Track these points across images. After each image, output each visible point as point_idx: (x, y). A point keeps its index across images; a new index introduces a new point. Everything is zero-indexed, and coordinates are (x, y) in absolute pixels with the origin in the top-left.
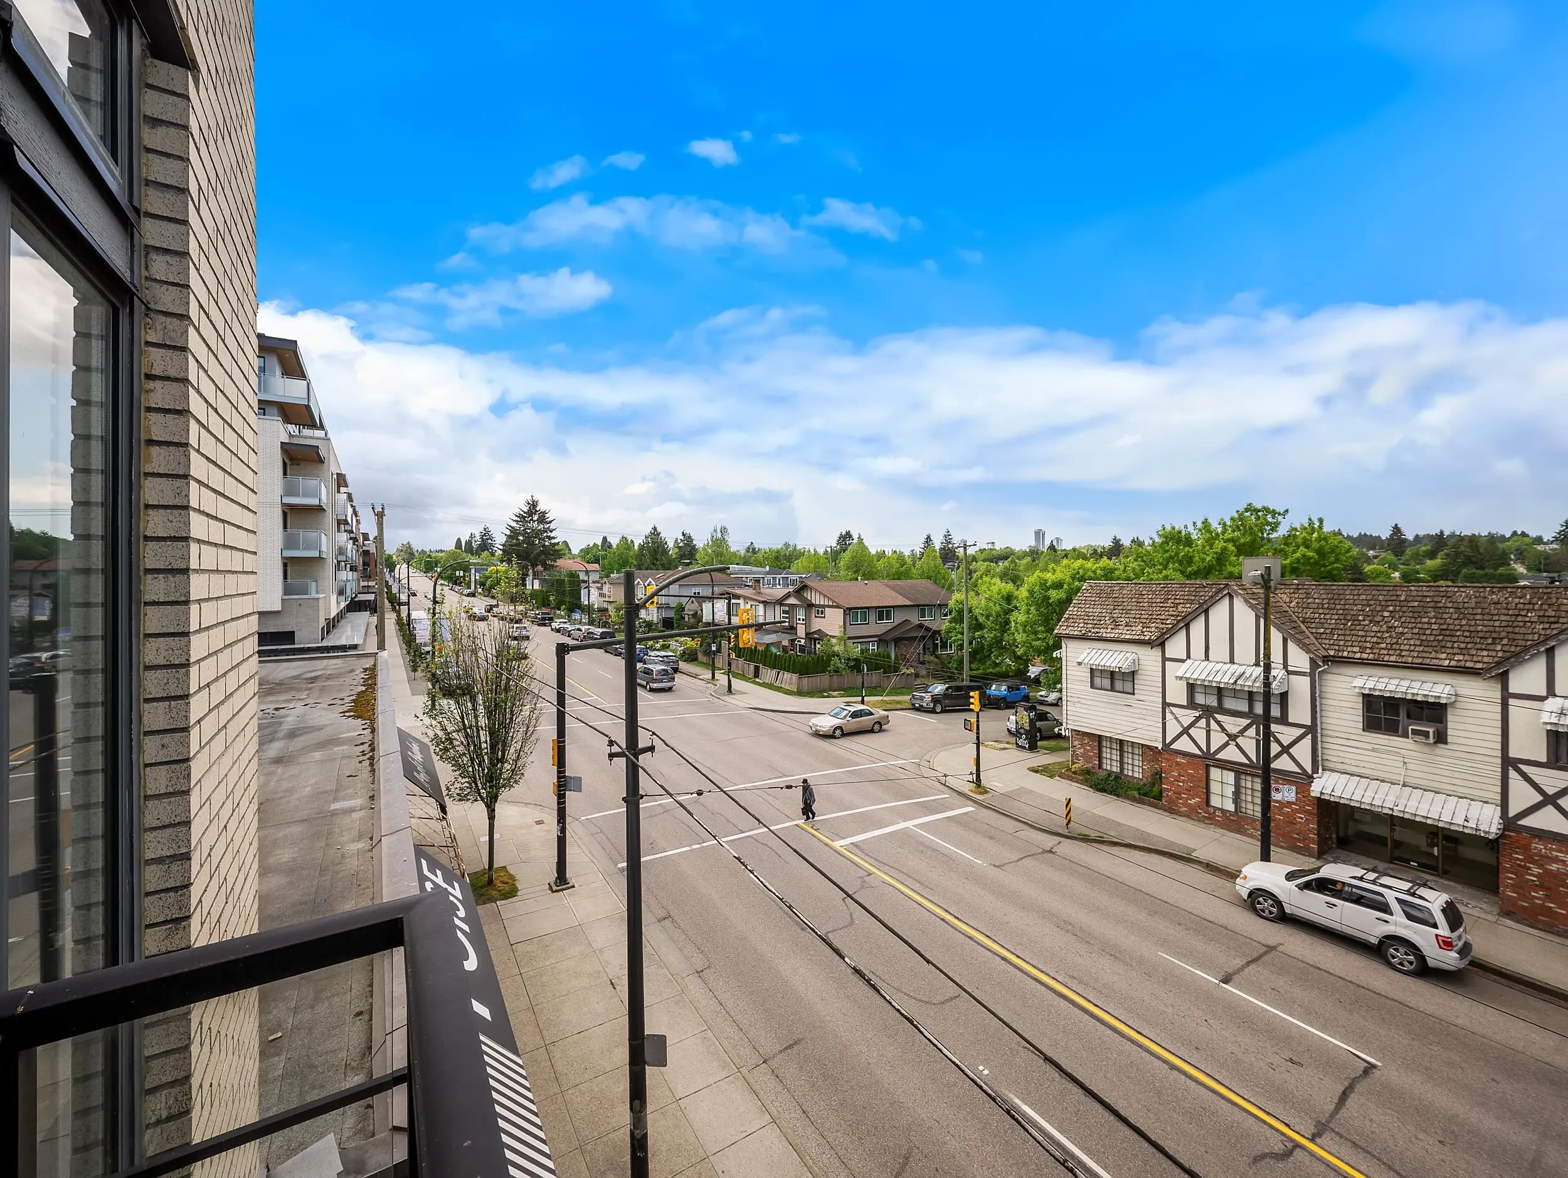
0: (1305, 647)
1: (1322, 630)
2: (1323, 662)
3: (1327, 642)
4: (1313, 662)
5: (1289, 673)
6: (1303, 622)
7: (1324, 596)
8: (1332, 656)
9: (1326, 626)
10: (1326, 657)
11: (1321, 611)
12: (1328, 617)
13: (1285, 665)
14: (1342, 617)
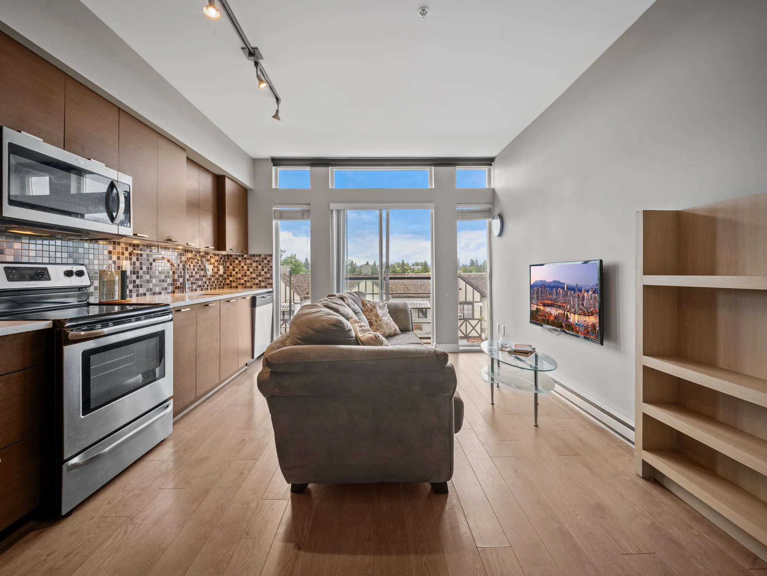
0: (299, 294)
1: (303, 289)
2: (304, 299)
3: (304, 292)
4: (301, 298)
5: (295, 303)
6: (298, 287)
7: (303, 278)
8: (306, 297)
9: (304, 287)
10: (304, 297)
11: (302, 283)
12: (304, 285)
13: (294, 302)
14: (307, 285)
